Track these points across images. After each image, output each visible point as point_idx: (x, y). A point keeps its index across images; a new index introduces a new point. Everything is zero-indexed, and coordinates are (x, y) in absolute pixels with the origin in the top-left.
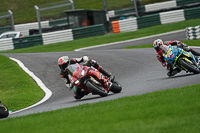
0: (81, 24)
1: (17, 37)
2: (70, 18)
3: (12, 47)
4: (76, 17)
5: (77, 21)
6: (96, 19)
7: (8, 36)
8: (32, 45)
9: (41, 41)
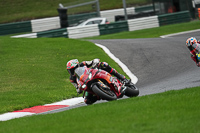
0: (166, 11)
1: (103, 23)
2: (156, 4)
3: (98, 33)
4: (162, 4)
5: (163, 8)
6: (182, 6)
7: (93, 23)
8: (118, 32)
9: (126, 28)
